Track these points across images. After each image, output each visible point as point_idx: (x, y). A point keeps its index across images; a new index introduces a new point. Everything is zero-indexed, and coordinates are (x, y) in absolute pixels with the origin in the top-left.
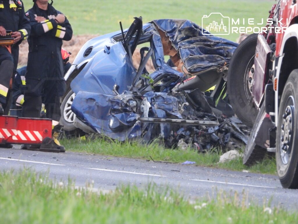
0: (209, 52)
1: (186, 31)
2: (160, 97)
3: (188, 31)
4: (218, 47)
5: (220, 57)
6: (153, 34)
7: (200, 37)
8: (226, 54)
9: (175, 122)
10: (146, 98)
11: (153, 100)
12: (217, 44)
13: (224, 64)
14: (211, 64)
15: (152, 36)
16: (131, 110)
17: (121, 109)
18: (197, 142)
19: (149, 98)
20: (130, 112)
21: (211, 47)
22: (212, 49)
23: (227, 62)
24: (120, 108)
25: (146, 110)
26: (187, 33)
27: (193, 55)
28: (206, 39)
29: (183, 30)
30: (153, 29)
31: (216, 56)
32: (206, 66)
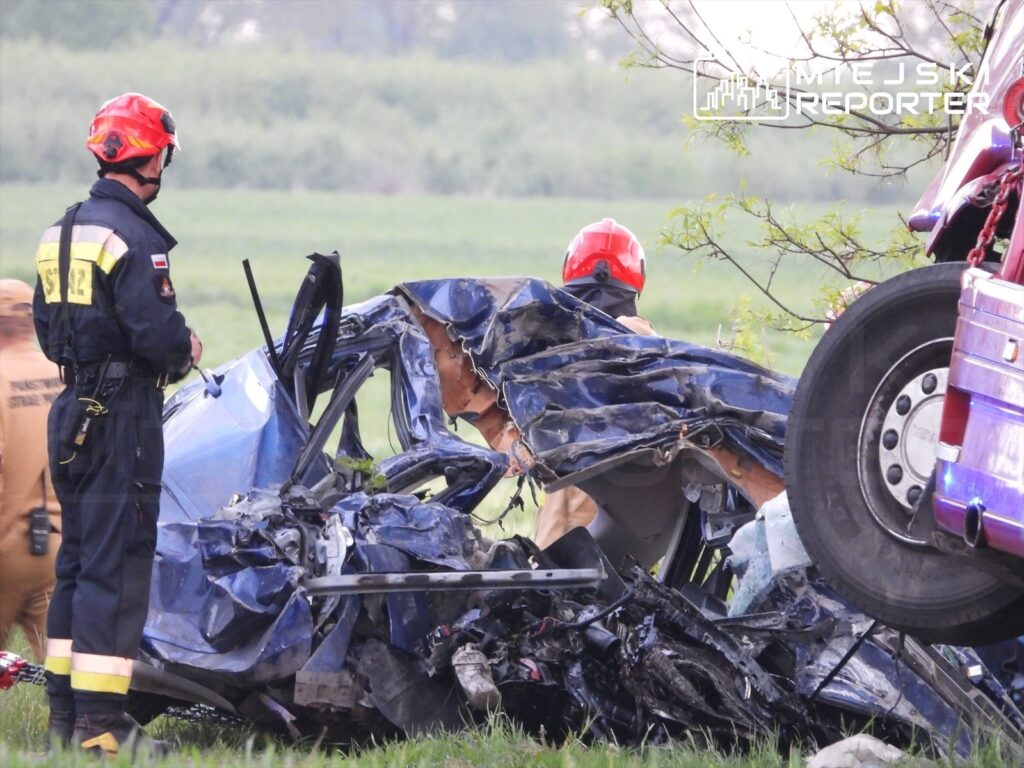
0: (622, 396)
1: (530, 319)
2: (392, 509)
3: (538, 320)
4: (654, 372)
5: (662, 409)
6: (401, 334)
7: (586, 340)
8: (684, 395)
9: (440, 584)
10: (337, 517)
11: (361, 520)
12: (649, 360)
13: (678, 433)
14: (630, 438)
15: (396, 342)
16: (274, 557)
17: (238, 554)
18: (531, 655)
19: (349, 515)
20: (274, 562)
21: (628, 374)
22: (631, 380)
23: (687, 423)
24: (233, 550)
25: (335, 554)
26: (533, 327)
27: (561, 406)
28: (610, 346)
29: (517, 316)
30: (402, 316)
31: (648, 407)
32: (611, 445)
